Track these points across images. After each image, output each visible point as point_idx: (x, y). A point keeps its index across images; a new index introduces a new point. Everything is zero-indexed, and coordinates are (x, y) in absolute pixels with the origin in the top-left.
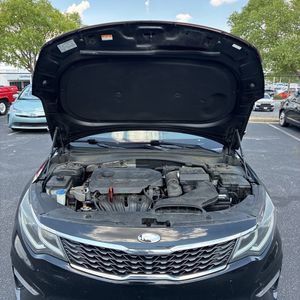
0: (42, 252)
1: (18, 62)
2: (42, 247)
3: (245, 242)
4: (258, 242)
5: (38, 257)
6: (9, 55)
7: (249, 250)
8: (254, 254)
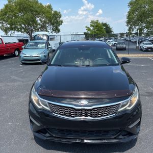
0: (41, 109)
1: (23, 30)
2: (41, 107)
3: (123, 106)
4: (129, 106)
5: (40, 111)
6: (19, 27)
7: (125, 108)
8: (128, 110)
